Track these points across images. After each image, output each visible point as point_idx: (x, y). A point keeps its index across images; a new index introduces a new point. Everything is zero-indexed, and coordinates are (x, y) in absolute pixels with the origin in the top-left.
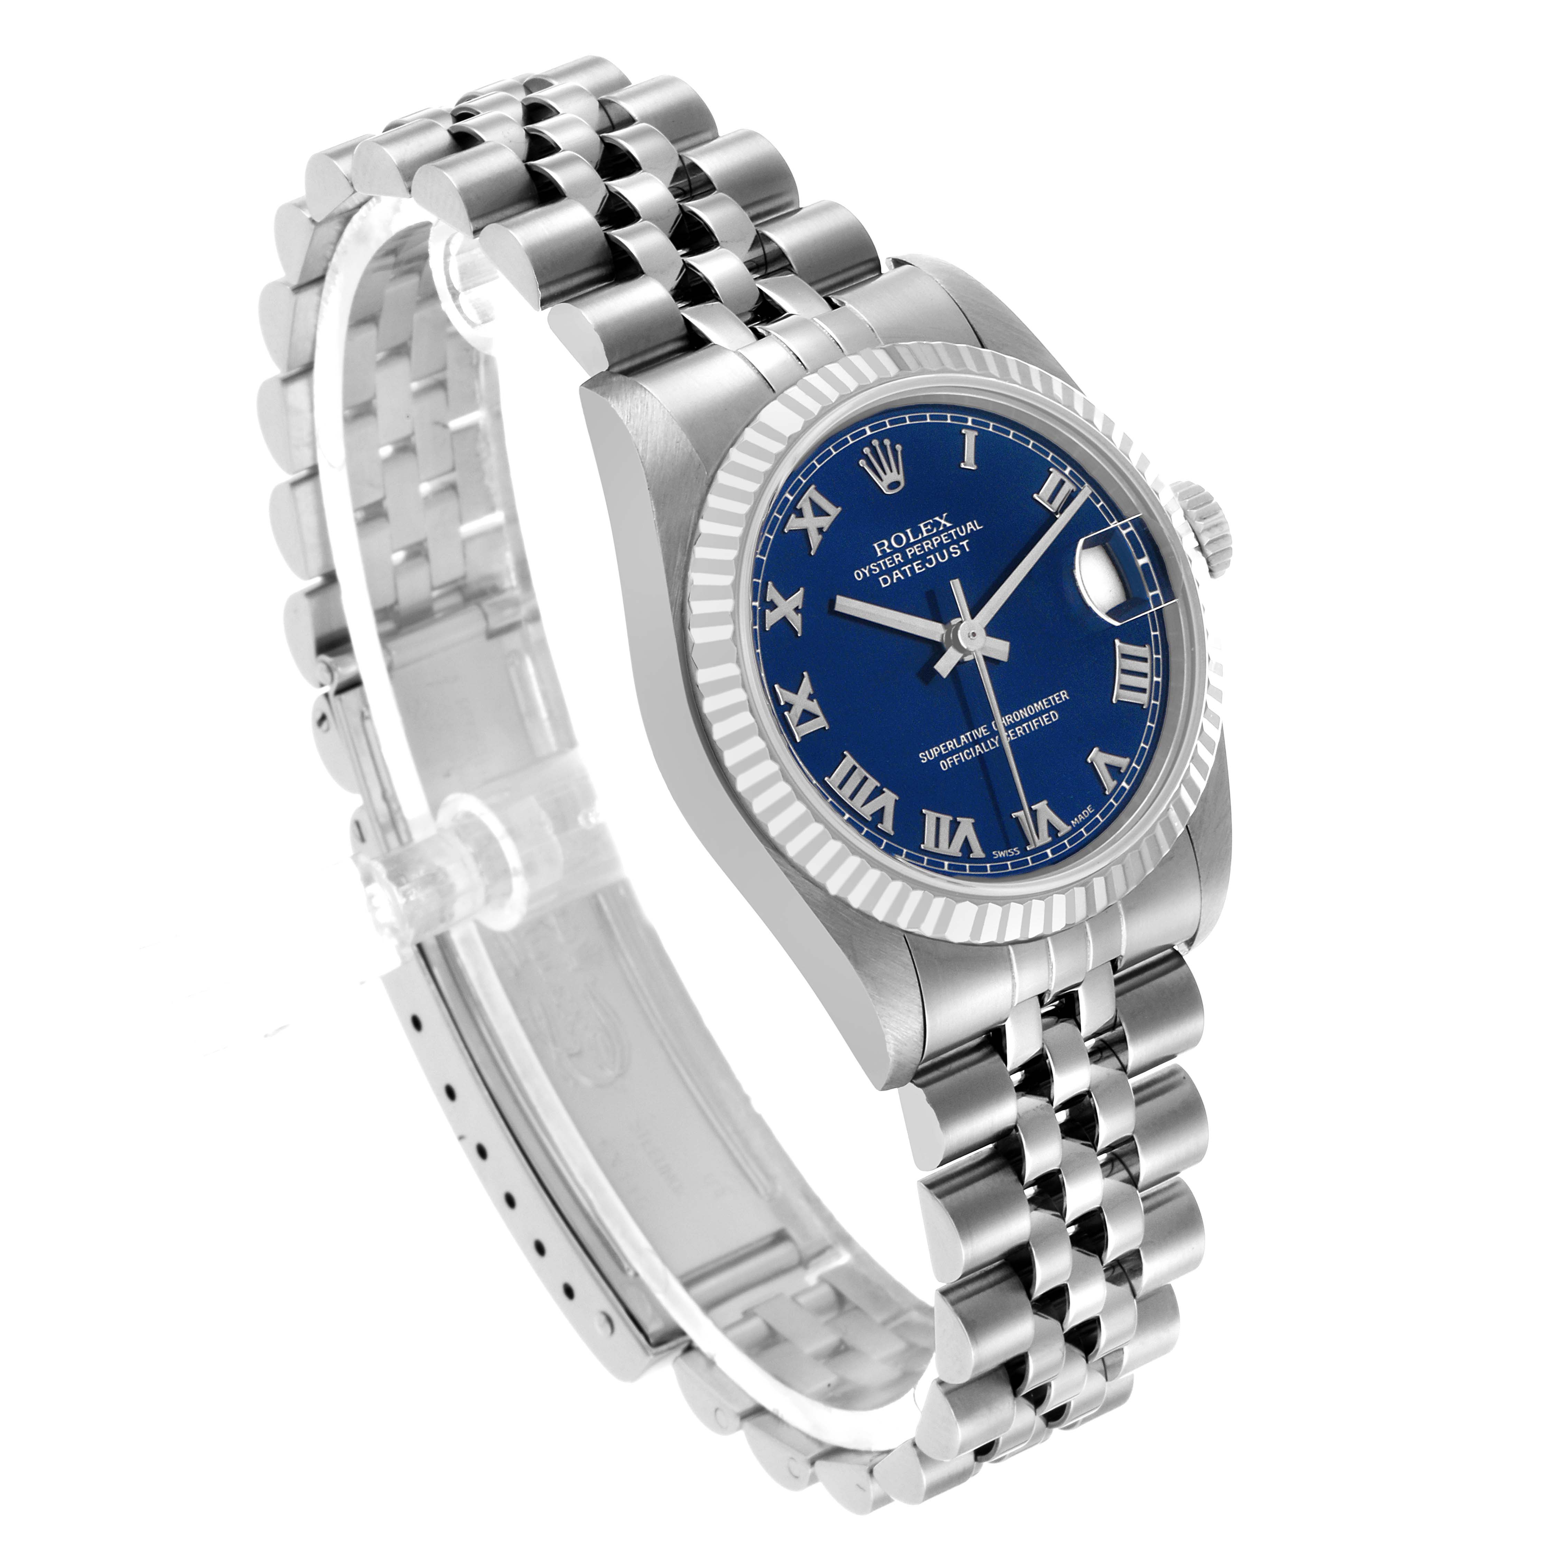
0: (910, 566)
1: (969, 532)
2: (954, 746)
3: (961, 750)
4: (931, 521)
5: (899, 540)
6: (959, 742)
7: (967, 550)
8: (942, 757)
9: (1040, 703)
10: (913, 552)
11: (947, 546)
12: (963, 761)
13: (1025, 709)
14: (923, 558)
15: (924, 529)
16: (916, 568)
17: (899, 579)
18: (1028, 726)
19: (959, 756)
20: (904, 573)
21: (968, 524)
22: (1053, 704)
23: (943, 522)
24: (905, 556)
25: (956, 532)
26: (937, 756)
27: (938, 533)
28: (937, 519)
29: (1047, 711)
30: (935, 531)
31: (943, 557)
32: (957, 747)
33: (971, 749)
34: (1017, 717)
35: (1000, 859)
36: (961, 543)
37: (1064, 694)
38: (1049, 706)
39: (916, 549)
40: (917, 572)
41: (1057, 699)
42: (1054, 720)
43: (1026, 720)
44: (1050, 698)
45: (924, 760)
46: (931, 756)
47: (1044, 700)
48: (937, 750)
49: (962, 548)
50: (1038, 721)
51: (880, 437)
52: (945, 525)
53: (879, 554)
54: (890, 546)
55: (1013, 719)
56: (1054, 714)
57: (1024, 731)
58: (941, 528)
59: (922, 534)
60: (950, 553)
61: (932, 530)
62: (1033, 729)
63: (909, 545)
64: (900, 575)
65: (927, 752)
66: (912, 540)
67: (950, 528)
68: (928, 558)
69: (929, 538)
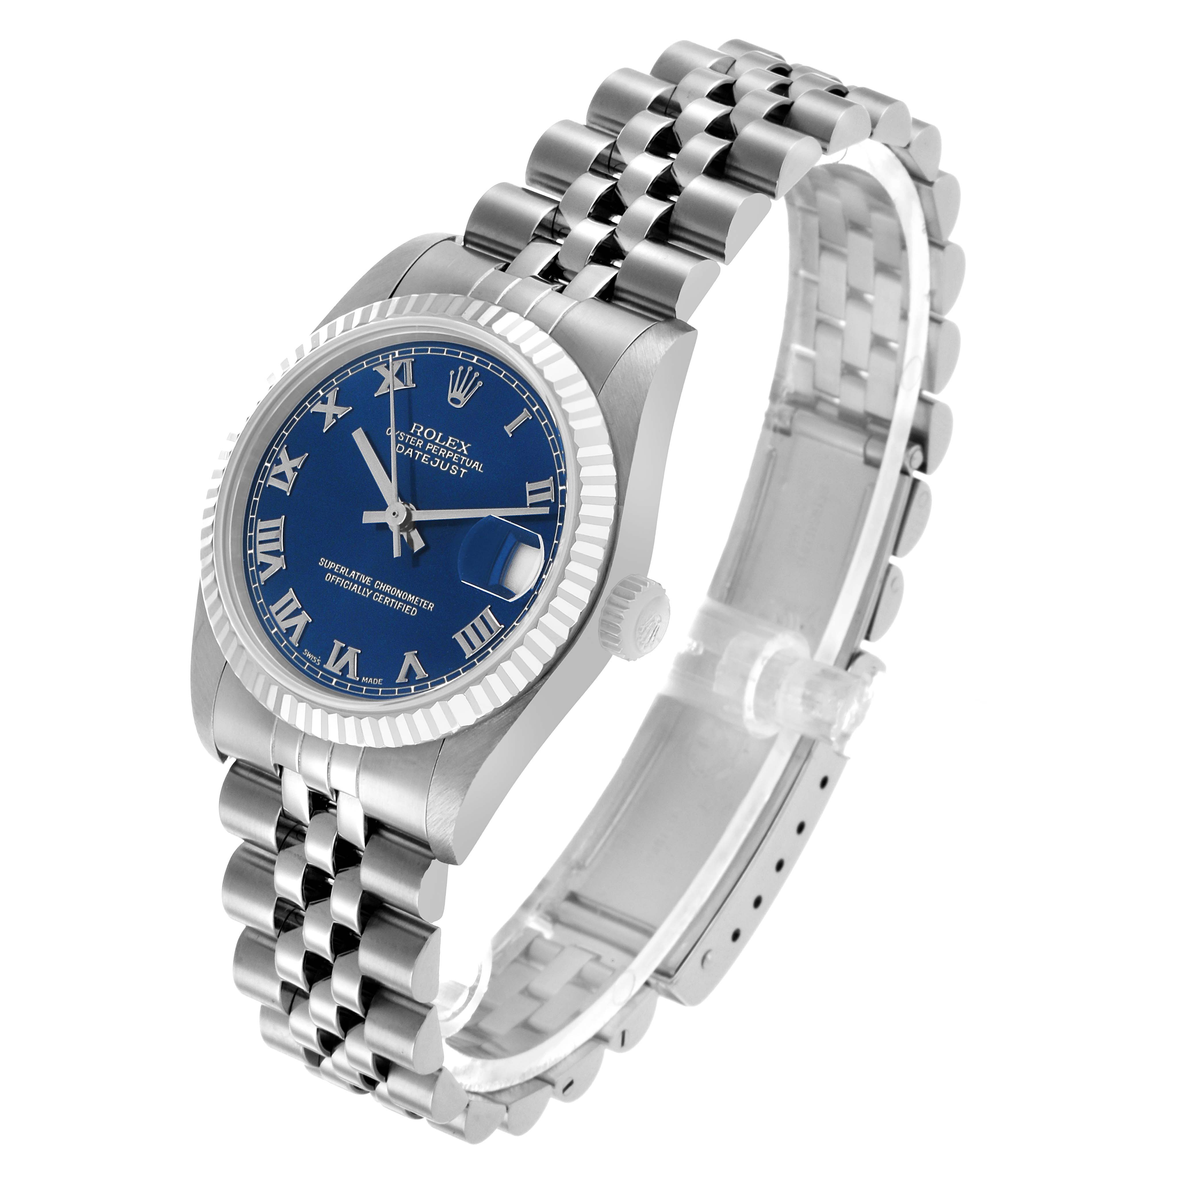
0: (422, 454)
1: (472, 467)
2: (345, 573)
3: (346, 579)
4: (458, 441)
5: (430, 434)
6: (349, 573)
7: (461, 476)
8: (332, 571)
9: (413, 597)
10: (431, 448)
11: (452, 463)
12: (341, 585)
13: (402, 592)
14: (433, 457)
15: (449, 442)
16: (424, 458)
17: (408, 455)
18: (394, 603)
19: (341, 581)
20: (414, 454)
21: (476, 463)
22: (420, 605)
23: (464, 448)
24: (424, 446)
25: (465, 461)
26: (330, 568)
27: (455, 452)
28: (463, 443)
29: (413, 605)
30: (455, 448)
31: (444, 467)
32: (346, 574)
33: (351, 584)
34: (393, 592)
35: (305, 657)
36: (461, 469)
37: (431, 606)
38: (417, 604)
39: (434, 448)
40: (422, 461)
41: (425, 604)
42: (411, 614)
43: (397, 598)
44: (422, 600)
45: (321, 563)
46: (327, 565)
47: (417, 598)
48: (333, 565)
49: (459, 472)
50: (403, 606)
51: (476, 368)
52: (463, 451)
53: (412, 431)
54: (422, 433)
55: (390, 591)
56: (414, 611)
57: (390, 603)
58: (460, 450)
59: (446, 443)
60: (450, 468)
61: (454, 447)
62: (395, 607)
63: (433, 442)
64: (411, 453)
65: (327, 561)
66: (437, 441)
67: (465, 455)
68: (436, 459)
69: (448, 449)
